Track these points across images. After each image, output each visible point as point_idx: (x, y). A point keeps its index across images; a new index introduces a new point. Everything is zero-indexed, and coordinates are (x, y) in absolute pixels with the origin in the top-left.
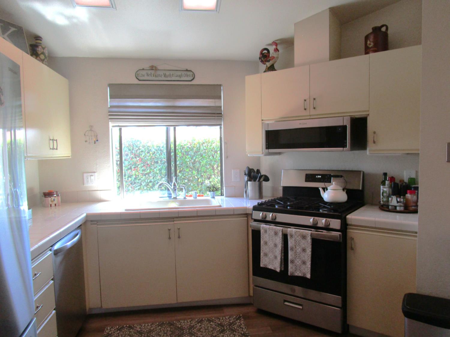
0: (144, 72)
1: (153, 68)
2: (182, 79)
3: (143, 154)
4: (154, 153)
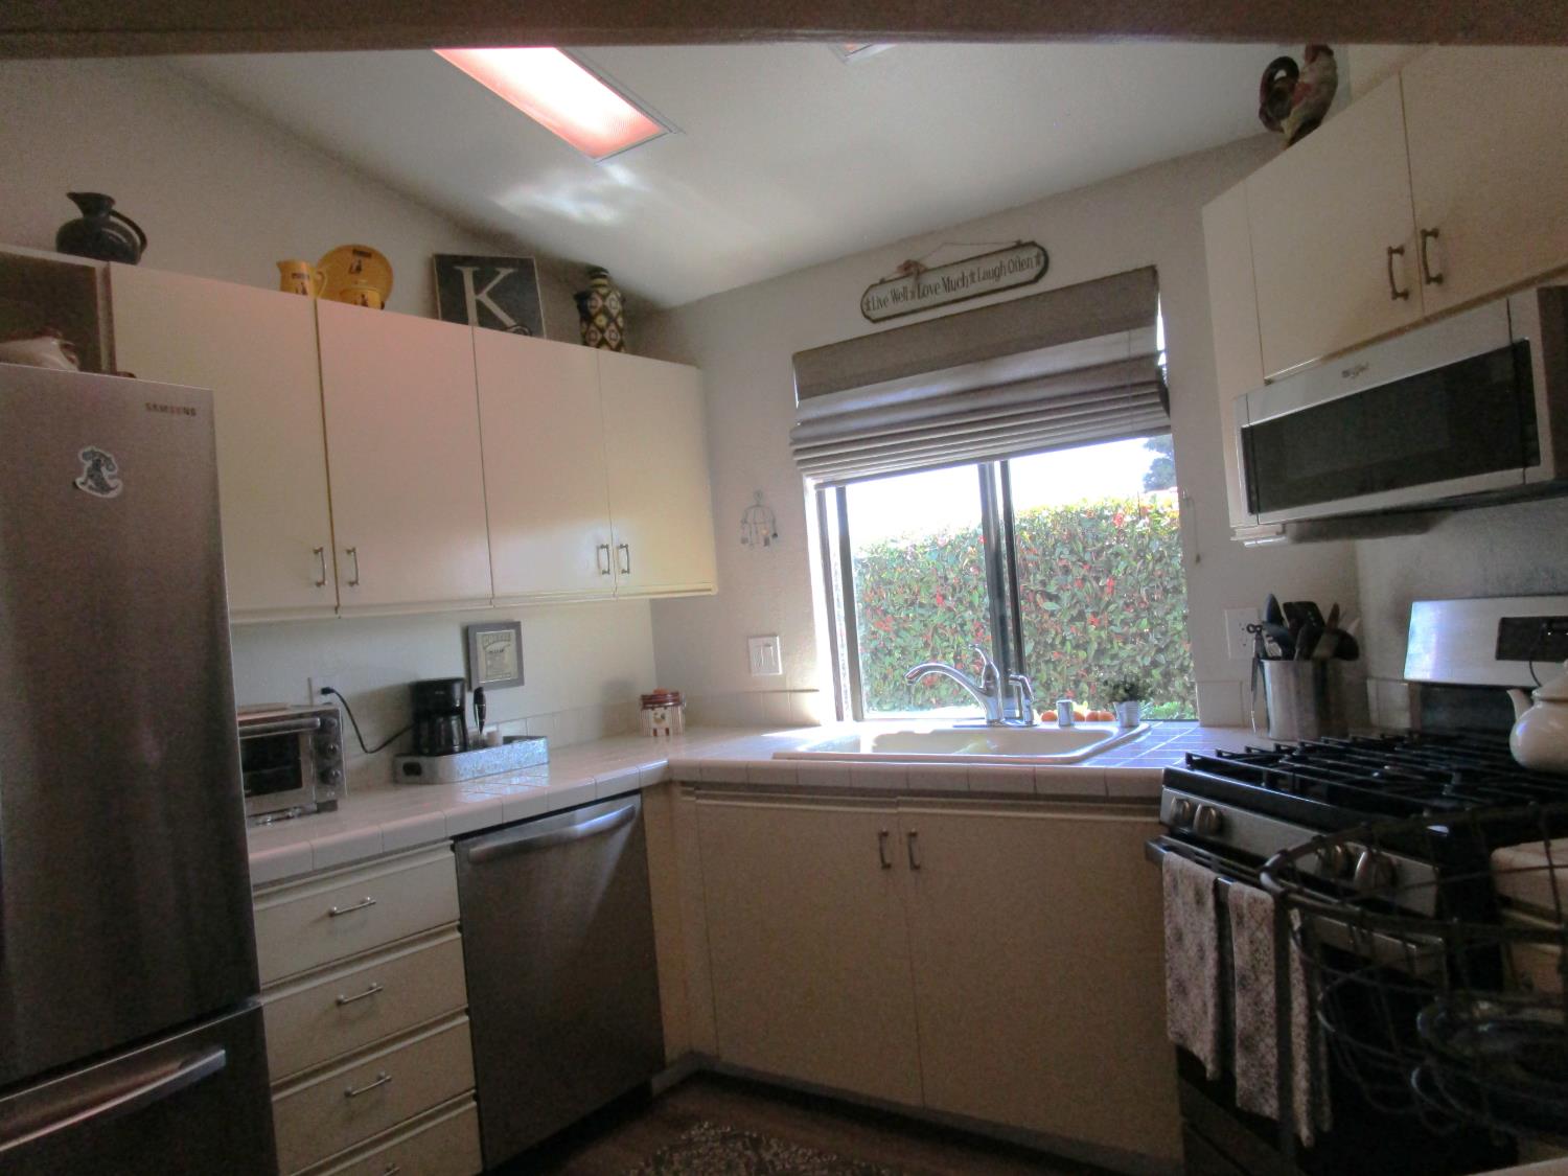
0: (884, 293)
1: (911, 269)
2: (1006, 281)
3: (1122, 566)
4: (1160, 560)
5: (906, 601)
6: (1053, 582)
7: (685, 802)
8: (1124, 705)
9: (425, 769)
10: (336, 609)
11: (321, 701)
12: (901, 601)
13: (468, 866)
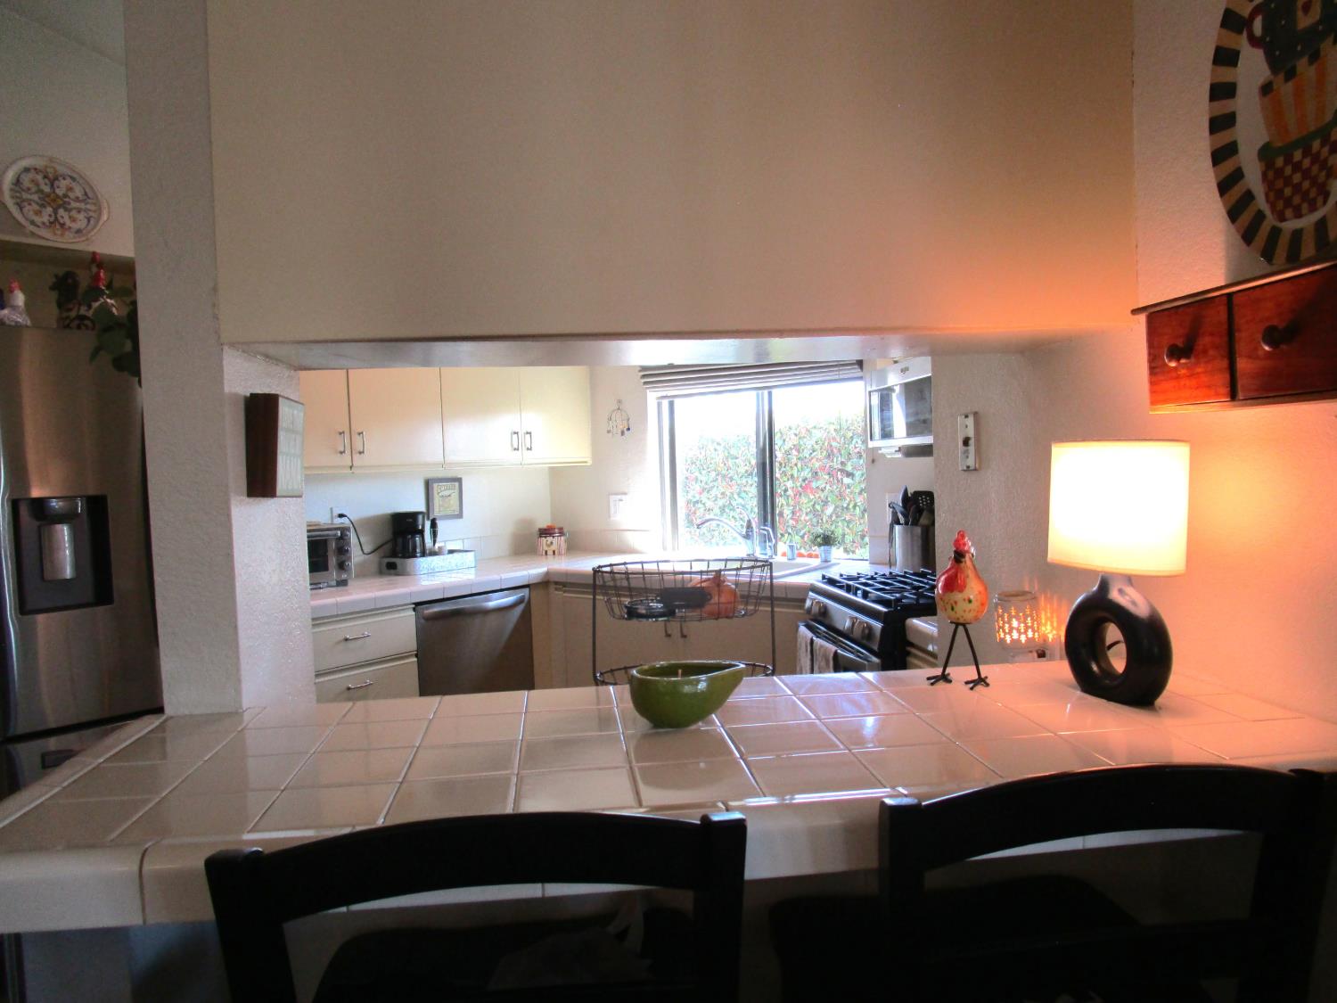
5: (746, 471)
6: (849, 464)
7: (558, 595)
8: (822, 548)
9: (399, 566)
10: (351, 467)
11: (338, 521)
12: (743, 471)
13: (423, 621)
